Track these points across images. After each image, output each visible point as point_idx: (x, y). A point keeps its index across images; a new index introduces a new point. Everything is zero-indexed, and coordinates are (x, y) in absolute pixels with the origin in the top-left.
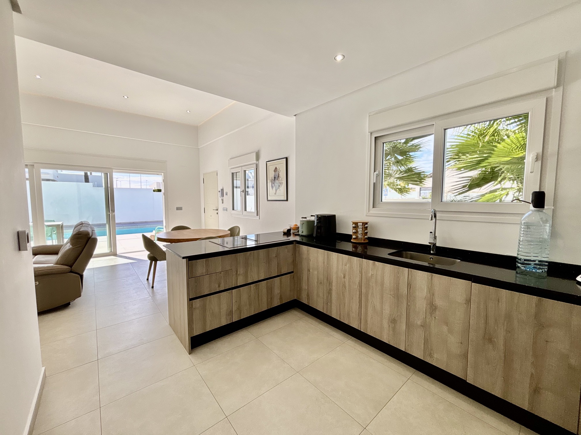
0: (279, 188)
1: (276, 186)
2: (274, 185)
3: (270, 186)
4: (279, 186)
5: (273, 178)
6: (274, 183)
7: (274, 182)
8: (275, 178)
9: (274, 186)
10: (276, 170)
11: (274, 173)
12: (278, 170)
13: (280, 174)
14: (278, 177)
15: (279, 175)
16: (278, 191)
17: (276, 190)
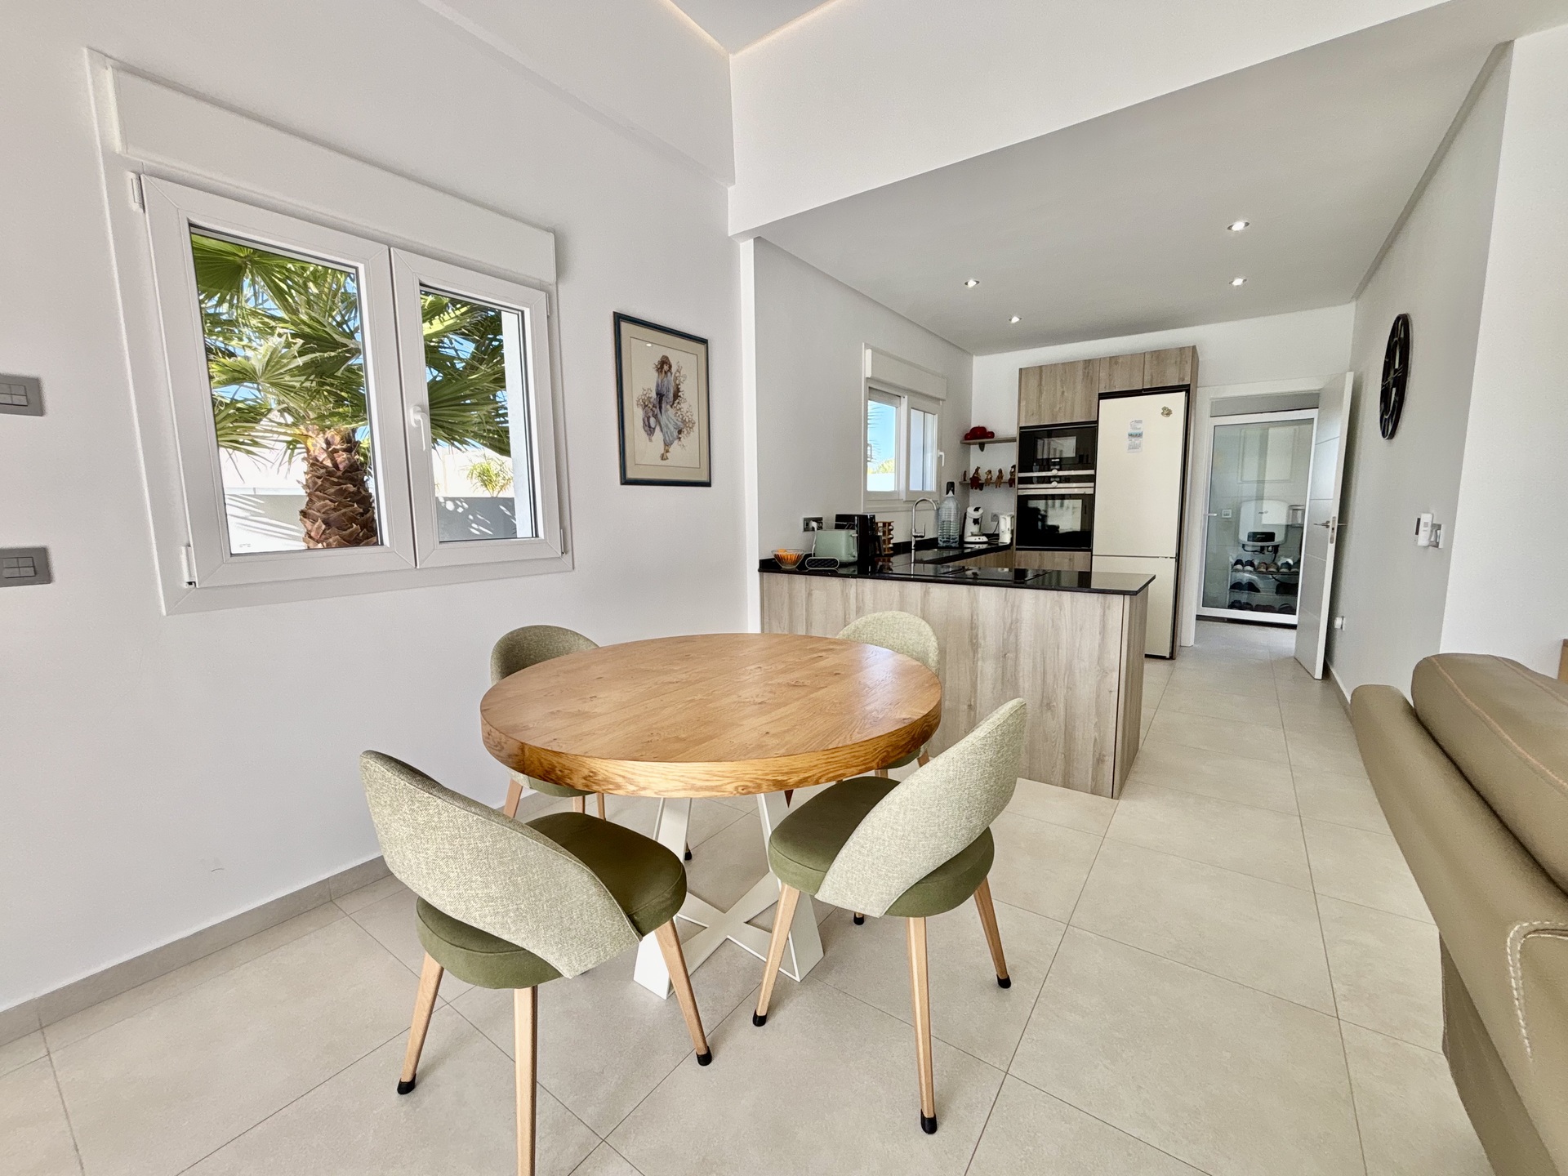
0: (680, 438)
1: (665, 429)
2: (658, 421)
3: (639, 423)
4: (680, 432)
5: (654, 395)
6: (655, 416)
7: (657, 411)
8: (660, 396)
9: (658, 428)
10: (666, 368)
11: (656, 374)
12: (674, 369)
13: (682, 387)
14: (676, 396)
15: (678, 390)
16: (675, 447)
17: (667, 444)
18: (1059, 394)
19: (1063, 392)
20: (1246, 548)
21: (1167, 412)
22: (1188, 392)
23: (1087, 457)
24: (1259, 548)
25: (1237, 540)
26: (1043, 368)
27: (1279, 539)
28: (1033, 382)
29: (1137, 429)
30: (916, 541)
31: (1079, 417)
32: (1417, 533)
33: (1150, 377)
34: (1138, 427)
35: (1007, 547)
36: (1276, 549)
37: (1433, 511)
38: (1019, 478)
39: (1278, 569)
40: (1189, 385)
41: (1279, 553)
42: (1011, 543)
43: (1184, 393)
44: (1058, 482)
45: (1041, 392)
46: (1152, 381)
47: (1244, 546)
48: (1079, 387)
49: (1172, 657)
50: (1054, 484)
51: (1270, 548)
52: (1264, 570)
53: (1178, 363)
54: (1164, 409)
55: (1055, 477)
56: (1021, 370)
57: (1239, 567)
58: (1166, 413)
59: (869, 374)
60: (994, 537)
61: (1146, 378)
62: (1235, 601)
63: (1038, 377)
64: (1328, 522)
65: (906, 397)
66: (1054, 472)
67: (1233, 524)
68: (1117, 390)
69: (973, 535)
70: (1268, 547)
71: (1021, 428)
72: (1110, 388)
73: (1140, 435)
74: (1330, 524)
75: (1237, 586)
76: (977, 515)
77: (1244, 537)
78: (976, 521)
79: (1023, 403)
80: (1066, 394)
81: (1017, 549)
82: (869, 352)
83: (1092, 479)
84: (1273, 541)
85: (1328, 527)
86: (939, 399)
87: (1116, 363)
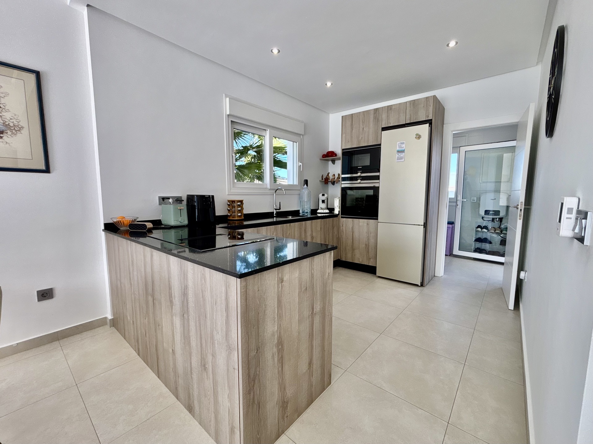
4: (2, 133)
18: (361, 129)
19: (363, 128)
20: (484, 219)
21: (419, 137)
22: (431, 124)
23: (375, 166)
24: (491, 219)
25: (479, 214)
26: (353, 115)
27: (502, 214)
28: (348, 123)
29: (401, 147)
30: (277, 212)
31: (371, 142)
32: (560, 221)
33: (409, 116)
34: (402, 146)
35: (336, 216)
36: (501, 219)
37: (580, 195)
38: (342, 178)
39: (501, 231)
40: (432, 120)
41: (503, 222)
42: (339, 214)
43: (428, 125)
44: (361, 180)
45: (352, 129)
46: (410, 118)
47: (483, 218)
48: (371, 125)
49: (422, 285)
50: (359, 181)
51: (497, 219)
52: (493, 232)
53: (425, 106)
54: (417, 135)
55: (360, 177)
56: (342, 117)
57: (479, 229)
58: (417, 137)
59: (228, 113)
60: (332, 210)
61: (407, 117)
62: (478, 248)
63: (351, 120)
64: (518, 205)
65: (268, 130)
66: (359, 174)
67: (476, 205)
68: (391, 125)
69: (322, 209)
70: (496, 218)
71: (343, 150)
72: (387, 124)
73: (403, 151)
74: (519, 207)
75: (478, 240)
76: (324, 198)
77: (482, 213)
78: (323, 201)
79: (344, 136)
80: (364, 129)
81: (342, 217)
82: (228, 99)
83: (378, 178)
84: (499, 215)
85: (518, 208)
86: (300, 135)
87: (391, 109)
